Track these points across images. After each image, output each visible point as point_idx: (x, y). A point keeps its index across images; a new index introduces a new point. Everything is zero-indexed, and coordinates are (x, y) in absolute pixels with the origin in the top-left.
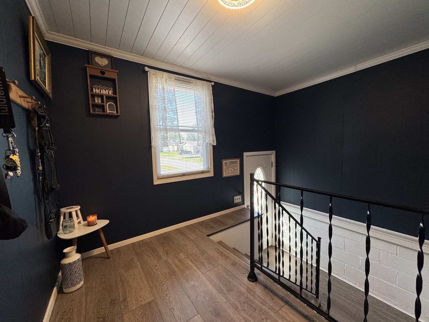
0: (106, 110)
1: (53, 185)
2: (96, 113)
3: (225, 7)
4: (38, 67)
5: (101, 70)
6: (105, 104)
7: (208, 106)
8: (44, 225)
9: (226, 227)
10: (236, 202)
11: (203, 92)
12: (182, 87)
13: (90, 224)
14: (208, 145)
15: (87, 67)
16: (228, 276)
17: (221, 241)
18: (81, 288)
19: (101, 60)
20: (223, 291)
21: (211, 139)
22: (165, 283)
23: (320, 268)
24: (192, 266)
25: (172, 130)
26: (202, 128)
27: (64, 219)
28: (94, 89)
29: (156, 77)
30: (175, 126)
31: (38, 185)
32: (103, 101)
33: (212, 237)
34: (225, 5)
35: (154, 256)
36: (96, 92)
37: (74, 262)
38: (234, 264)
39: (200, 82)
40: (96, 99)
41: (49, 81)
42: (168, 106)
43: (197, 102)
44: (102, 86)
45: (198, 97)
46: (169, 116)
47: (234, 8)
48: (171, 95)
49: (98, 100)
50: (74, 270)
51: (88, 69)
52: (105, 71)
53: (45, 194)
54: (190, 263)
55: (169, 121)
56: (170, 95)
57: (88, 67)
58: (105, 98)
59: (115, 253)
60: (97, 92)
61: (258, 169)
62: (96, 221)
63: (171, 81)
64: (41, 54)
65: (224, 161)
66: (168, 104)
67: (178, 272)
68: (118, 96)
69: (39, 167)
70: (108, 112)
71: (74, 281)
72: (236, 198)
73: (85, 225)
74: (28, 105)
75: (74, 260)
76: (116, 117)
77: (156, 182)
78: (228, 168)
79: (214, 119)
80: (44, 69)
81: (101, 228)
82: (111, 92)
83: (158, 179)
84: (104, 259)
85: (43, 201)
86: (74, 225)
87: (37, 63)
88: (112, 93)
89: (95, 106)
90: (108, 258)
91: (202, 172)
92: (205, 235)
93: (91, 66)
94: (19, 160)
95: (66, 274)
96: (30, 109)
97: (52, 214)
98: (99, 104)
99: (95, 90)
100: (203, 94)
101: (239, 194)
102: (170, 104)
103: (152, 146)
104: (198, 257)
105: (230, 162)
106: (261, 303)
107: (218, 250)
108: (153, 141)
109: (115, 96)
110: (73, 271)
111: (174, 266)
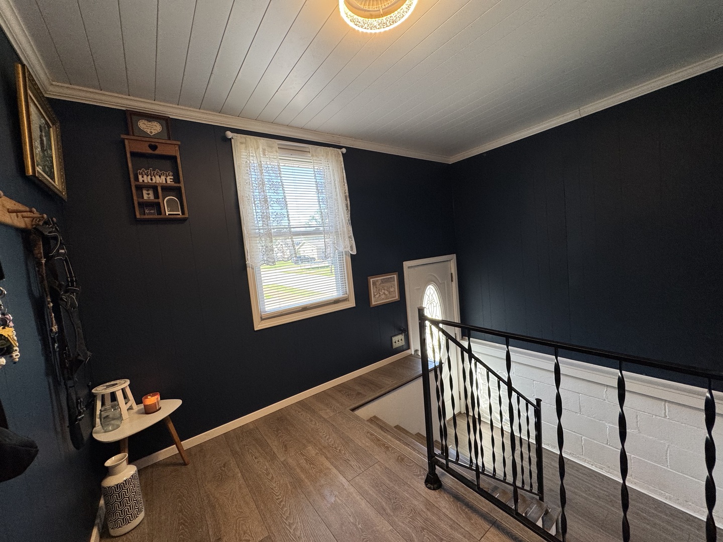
0: (163, 211)
1: (79, 355)
2: (146, 217)
3: (358, 30)
4: (38, 150)
5: (149, 143)
6: (160, 200)
7: (338, 190)
8: (68, 427)
9: (382, 392)
10: (395, 345)
11: (329, 167)
12: (292, 160)
13: (148, 411)
14: (343, 255)
15: (125, 139)
16: (392, 482)
17: (375, 417)
18: (140, 525)
19: (149, 126)
20: (385, 510)
21: (347, 244)
22: (285, 504)
23: (543, 446)
24: (330, 468)
25: (280, 234)
26: (331, 228)
27: (102, 407)
28: (140, 177)
29: (246, 147)
30: (284, 228)
31: (53, 358)
32: (156, 196)
33: (358, 412)
34: (357, 28)
35: (263, 455)
36: (143, 181)
37: (125, 481)
38: (401, 459)
39: (322, 150)
40: (145, 192)
41: (59, 170)
42: (270, 194)
43: (320, 183)
44: (154, 170)
45: (320, 176)
46: (273, 211)
47: (373, 31)
48: (274, 175)
49: (148, 194)
50: (126, 495)
51: (126, 142)
52: (157, 144)
53: (65, 372)
54: (327, 464)
55: (273, 220)
56: (272, 175)
57: (127, 139)
58: (160, 190)
59: (195, 455)
60: (146, 181)
61: (428, 287)
62: (160, 404)
63: (272, 152)
64: (43, 126)
65: (371, 280)
66: (271, 191)
67: (306, 480)
68: (182, 185)
69: (52, 326)
70: (167, 213)
71: (127, 514)
72: (395, 339)
73: (139, 412)
74: (25, 222)
75: (125, 479)
76: (183, 220)
77: (259, 326)
78: (379, 290)
79: (349, 210)
80: (49, 151)
81: (169, 415)
82: (170, 179)
83: (262, 319)
84: (178, 467)
85: (62, 383)
86: (121, 415)
87: (37, 144)
88: (172, 180)
89: (144, 205)
90: (185, 464)
91: (336, 302)
92: (348, 409)
93: (132, 137)
94: (15, 333)
95: (112, 505)
96: (29, 227)
97: (80, 407)
98: (150, 201)
99: (143, 177)
100: (329, 169)
101: (401, 332)
102: (273, 191)
103: (248, 265)
104: (338, 451)
105: (381, 279)
106: (451, 526)
107: (372, 435)
108: (249, 257)
109: (178, 185)
110: (124, 498)
111: (298, 470)
